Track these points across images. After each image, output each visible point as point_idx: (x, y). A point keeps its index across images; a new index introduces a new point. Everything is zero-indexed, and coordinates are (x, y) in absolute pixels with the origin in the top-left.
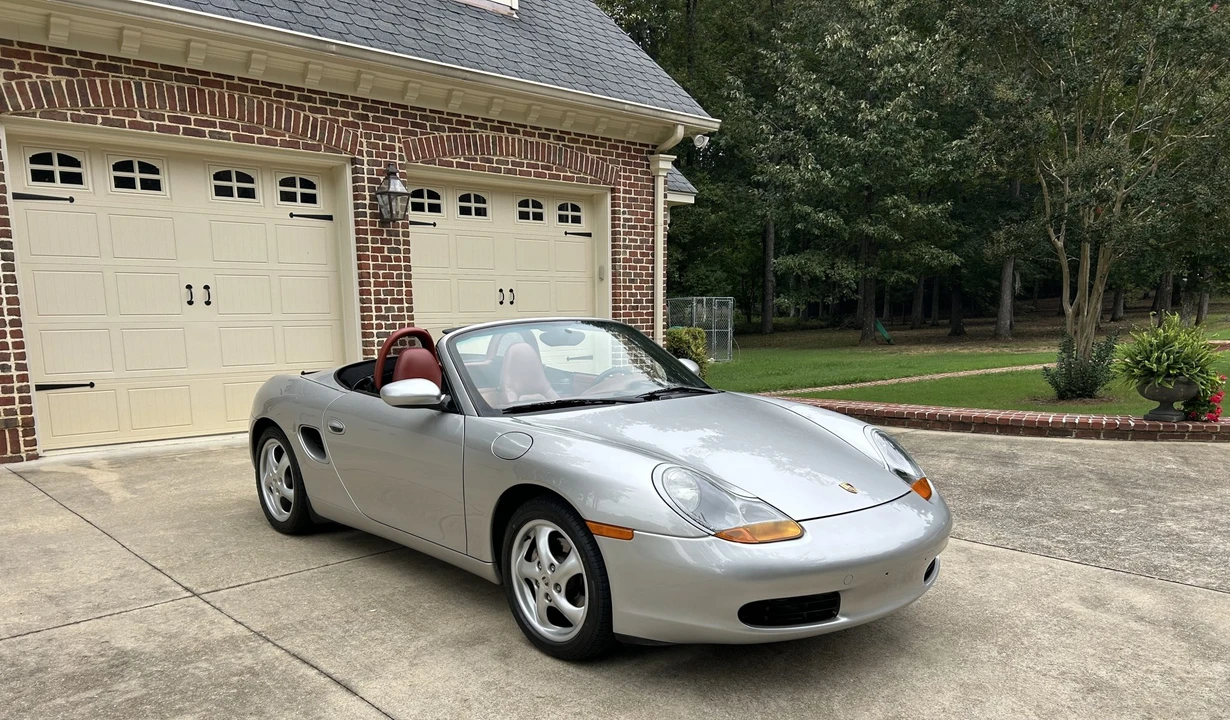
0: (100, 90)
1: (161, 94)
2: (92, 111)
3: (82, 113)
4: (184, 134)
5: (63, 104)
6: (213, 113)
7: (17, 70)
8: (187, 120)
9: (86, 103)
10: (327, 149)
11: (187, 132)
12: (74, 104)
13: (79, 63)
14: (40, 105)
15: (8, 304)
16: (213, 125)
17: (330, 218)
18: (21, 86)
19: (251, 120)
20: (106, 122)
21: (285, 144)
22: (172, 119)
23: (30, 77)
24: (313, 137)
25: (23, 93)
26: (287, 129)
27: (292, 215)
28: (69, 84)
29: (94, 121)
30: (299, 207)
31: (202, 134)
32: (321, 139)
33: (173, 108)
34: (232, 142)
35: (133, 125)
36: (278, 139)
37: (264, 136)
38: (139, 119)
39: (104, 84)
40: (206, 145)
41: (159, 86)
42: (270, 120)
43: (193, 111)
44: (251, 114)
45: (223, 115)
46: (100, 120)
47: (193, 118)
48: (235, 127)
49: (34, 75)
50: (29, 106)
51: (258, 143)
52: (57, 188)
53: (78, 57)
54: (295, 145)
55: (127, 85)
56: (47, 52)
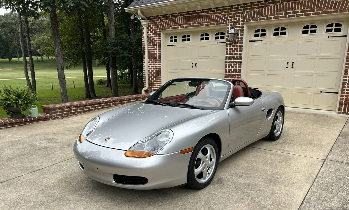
0: (266, 10)
1: (283, 7)
2: (264, 16)
3: (262, 17)
4: (288, 17)
5: (257, 17)
6: (298, 9)
7: (249, 10)
8: (290, 13)
9: (262, 15)
10: (340, 11)
11: (289, 16)
12: (260, 16)
13: (263, 4)
14: (252, 18)
15: (238, 68)
16: (298, 12)
17: (345, 36)
18: (248, 14)
19: (311, 8)
20: (267, 19)
21: (323, 13)
22: (285, 14)
23: (251, 11)
24: (334, 8)
25: (249, 16)
26: (324, 8)
27: (329, 37)
28: (259, 10)
29: (264, 19)
30: (333, 34)
31: (294, 16)
32: (338, 8)
33: (286, 10)
34: (303, 16)
35: (274, 18)
36: (320, 12)
37: (315, 12)
38: (276, 16)
39: (268, 8)
40: (295, 19)
41: (283, 5)
42: (318, 6)
43: (292, 9)
44: (311, 6)
45: (301, 8)
46: (266, 19)
47: (292, 12)
48: (305, 11)
49: (252, 10)
50: (249, 19)
51: (312, 15)
52: (260, 38)
53: (264, 2)
54: (327, 13)
55: (274, 7)
56: (256, 3)
